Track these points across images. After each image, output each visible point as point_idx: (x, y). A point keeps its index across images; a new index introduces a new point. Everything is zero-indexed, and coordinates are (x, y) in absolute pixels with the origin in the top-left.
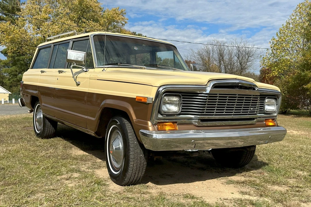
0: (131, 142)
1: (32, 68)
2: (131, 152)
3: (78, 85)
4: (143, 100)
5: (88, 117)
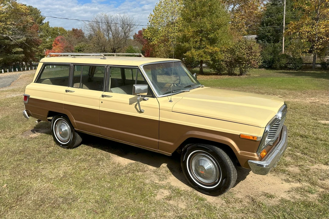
0: (231, 167)
1: (36, 82)
2: (232, 174)
3: (141, 112)
4: (251, 138)
5: (160, 141)
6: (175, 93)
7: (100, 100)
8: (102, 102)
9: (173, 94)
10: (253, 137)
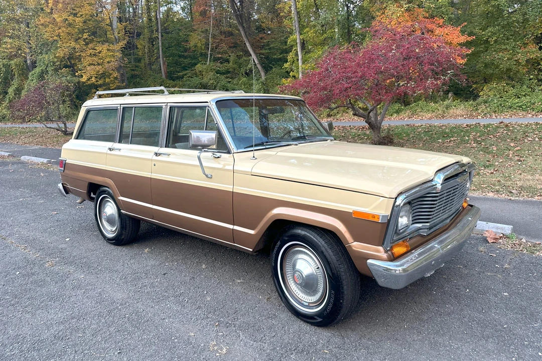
1: (77, 138)
3: (207, 178)
4: (371, 219)
5: (236, 228)
6: (267, 147)
7: (152, 160)
8: (155, 165)
9: (264, 147)
10: (374, 216)
